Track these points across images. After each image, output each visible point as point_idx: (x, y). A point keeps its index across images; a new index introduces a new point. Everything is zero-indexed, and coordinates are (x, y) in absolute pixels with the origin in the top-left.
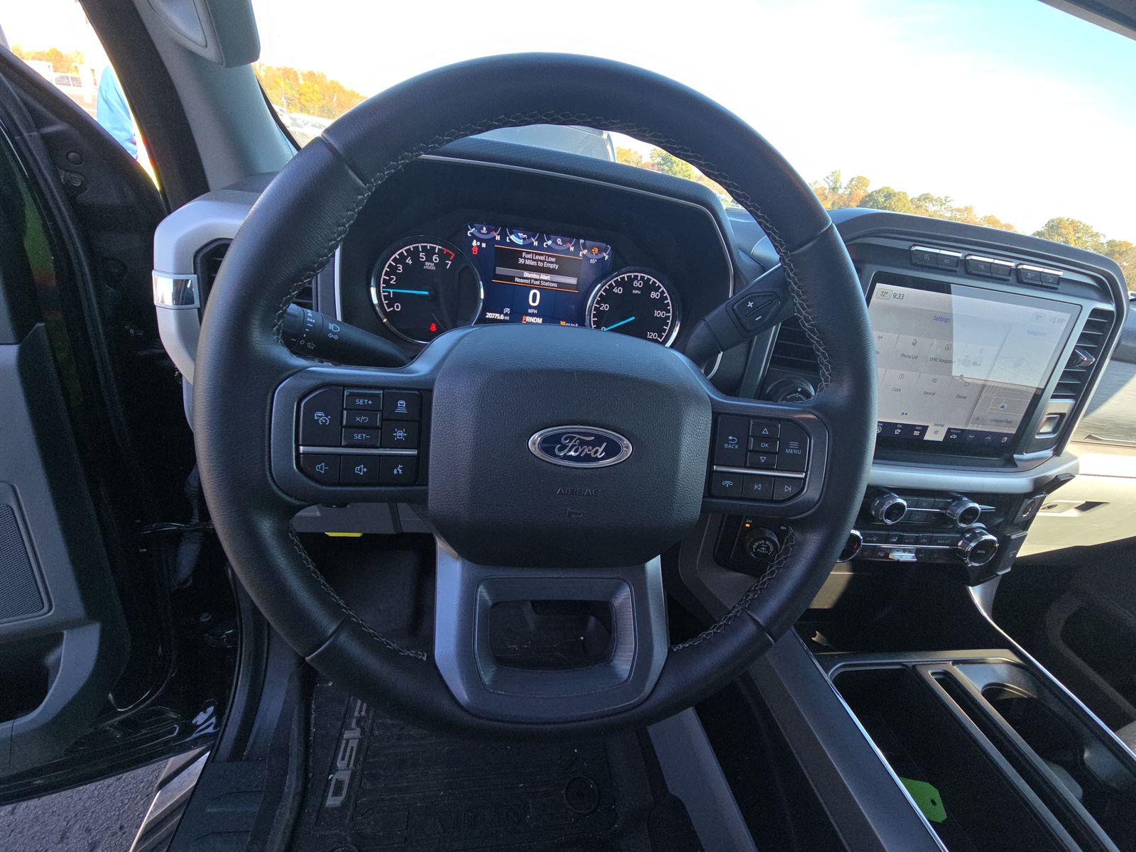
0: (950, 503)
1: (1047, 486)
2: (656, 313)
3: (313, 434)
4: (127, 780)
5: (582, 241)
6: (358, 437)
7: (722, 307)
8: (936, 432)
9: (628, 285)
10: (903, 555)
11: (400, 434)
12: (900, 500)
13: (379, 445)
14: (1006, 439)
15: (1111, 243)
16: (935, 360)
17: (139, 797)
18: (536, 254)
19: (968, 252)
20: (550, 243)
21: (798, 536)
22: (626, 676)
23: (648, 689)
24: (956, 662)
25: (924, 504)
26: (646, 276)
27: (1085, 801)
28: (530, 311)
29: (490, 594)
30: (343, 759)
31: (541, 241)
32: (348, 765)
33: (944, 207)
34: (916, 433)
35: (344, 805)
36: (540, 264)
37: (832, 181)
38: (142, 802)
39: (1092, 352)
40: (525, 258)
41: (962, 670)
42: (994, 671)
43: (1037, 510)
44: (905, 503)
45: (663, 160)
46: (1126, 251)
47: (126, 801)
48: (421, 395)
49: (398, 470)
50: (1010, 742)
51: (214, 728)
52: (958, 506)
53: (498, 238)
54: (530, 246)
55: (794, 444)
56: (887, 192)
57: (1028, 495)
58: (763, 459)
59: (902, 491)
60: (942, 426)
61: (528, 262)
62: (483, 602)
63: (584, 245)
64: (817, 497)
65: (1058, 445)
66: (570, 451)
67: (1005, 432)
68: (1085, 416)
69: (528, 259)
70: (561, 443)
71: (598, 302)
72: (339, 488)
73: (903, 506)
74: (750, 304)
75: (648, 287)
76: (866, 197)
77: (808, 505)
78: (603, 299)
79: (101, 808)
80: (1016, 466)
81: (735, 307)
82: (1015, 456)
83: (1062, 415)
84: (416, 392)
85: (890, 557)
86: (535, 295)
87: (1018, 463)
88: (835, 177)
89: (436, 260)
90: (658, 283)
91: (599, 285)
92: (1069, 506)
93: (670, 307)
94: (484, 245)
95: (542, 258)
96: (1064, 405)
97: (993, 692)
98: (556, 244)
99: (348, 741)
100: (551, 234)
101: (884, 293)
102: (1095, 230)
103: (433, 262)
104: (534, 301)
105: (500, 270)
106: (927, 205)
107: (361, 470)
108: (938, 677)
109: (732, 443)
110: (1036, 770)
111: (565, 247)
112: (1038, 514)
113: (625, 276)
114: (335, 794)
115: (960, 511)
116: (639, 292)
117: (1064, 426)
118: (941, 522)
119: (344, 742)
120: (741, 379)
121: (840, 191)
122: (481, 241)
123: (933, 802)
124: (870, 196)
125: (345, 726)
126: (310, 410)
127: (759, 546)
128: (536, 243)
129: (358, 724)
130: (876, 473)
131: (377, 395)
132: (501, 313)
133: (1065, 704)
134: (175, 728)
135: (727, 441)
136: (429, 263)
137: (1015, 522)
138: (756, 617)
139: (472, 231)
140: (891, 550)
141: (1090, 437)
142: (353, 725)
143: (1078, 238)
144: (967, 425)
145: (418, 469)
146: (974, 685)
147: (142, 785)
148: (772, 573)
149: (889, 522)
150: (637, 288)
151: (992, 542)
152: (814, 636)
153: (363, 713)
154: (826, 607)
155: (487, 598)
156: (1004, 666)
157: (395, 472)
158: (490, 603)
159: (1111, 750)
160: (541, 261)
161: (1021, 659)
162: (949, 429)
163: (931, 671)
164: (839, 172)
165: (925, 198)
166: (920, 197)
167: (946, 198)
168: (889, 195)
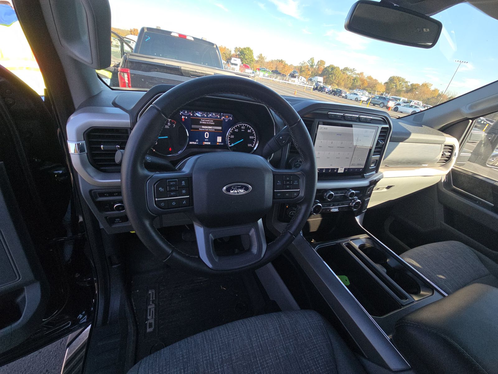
0: (347, 192)
1: (374, 183)
2: (250, 137)
3: (159, 194)
4: (44, 352)
5: (222, 114)
6: (172, 194)
7: (272, 139)
8: (341, 170)
9: (239, 128)
10: (335, 210)
11: (184, 191)
12: (332, 193)
13: (178, 195)
14: (361, 169)
15: (412, 85)
16: (339, 147)
17: (52, 357)
18: (206, 119)
19: (344, 113)
20: (210, 115)
21: (300, 207)
22: (256, 253)
23: (262, 256)
24: (351, 240)
25: (339, 193)
26: (246, 125)
27: (387, 273)
28: (206, 140)
29: (213, 236)
30: (150, 315)
31: (207, 115)
32: (152, 317)
33: (353, 73)
34: (335, 171)
35: (154, 330)
36: (208, 123)
37: (311, 62)
38: (54, 359)
39: (383, 140)
40: (202, 121)
41: (353, 242)
42: (362, 241)
43: (372, 190)
44: (333, 193)
45: (240, 53)
46: (417, 88)
47: (46, 360)
48: (189, 179)
49: (184, 202)
50: (366, 259)
51: (86, 320)
52: (349, 192)
53: (191, 115)
54: (204, 117)
55: (296, 181)
56: (332, 67)
57: (369, 186)
58: (288, 186)
59: (333, 190)
60: (343, 168)
61: (203, 123)
62: (212, 239)
63: (223, 115)
64: (303, 195)
65: (377, 170)
66: (235, 190)
67: (361, 167)
68: (383, 160)
69: (203, 121)
70: (232, 189)
71: (230, 135)
72: (168, 210)
73: (333, 194)
74: (281, 138)
75: (247, 129)
76: (324, 69)
77: (301, 198)
78: (231, 134)
79: (36, 365)
80: (364, 178)
81: (276, 139)
82: (364, 175)
83: (377, 160)
84: (187, 178)
85: (331, 211)
86: (207, 134)
87: (365, 176)
88: (312, 60)
89: (169, 124)
90: (250, 127)
91: (230, 129)
92: (383, 188)
93: (255, 135)
94: (186, 118)
95: (208, 121)
96: (377, 157)
97: (362, 247)
98: (213, 115)
99: (150, 309)
100: (211, 111)
101: (321, 128)
102: (406, 80)
103: (168, 125)
104: (207, 136)
105: (193, 126)
106: (347, 72)
107: (174, 203)
108: (346, 245)
109: (279, 183)
110: (372, 265)
111: (216, 116)
112: (373, 192)
113: (239, 125)
114: (150, 328)
115: (349, 194)
116: (244, 130)
117: (378, 164)
118: (345, 198)
119: (149, 310)
120: (281, 159)
121: (314, 67)
122: (185, 116)
123: (346, 280)
124: (326, 68)
125: (148, 304)
126: (157, 188)
127: (291, 213)
128: (205, 116)
129: (153, 303)
130: (320, 185)
131: (176, 181)
132: (195, 141)
133: (381, 247)
134: (69, 322)
135: (278, 182)
136: (167, 126)
137: (366, 195)
138: (290, 232)
139: (181, 113)
140: (331, 209)
141: (386, 166)
142: (151, 303)
143: (400, 84)
144: (350, 167)
145: (190, 201)
146: (356, 245)
147: (51, 353)
148: (293, 219)
149: (329, 200)
150: (243, 129)
151: (359, 202)
152: (312, 240)
153: (154, 299)
154: (315, 231)
155: (212, 237)
156: (364, 239)
157: (184, 203)
158: (213, 239)
159: (394, 258)
160: (208, 122)
161: (369, 236)
162: (345, 168)
163: (344, 244)
164: (313, 58)
165: (346, 69)
166: (344, 69)
167: (354, 69)
168: (333, 68)
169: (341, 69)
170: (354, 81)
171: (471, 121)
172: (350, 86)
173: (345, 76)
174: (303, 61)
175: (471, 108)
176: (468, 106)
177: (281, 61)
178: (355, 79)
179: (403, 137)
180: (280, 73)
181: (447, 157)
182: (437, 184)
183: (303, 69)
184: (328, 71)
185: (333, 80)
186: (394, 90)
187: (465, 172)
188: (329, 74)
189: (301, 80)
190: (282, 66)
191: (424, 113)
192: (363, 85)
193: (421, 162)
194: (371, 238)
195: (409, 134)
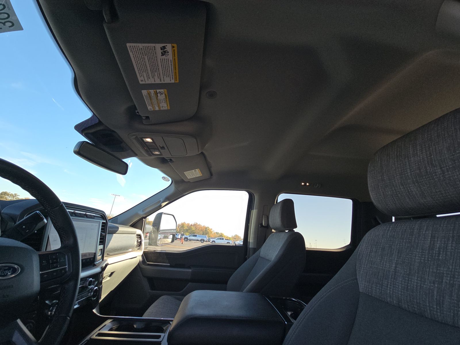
0: (85, 282)
1: (103, 269)
10: (76, 306)
14: (92, 259)
19: (74, 210)
24: (99, 330)
39: (104, 232)
42: (108, 326)
43: (102, 278)
57: (101, 272)
58: (55, 265)
65: (103, 258)
68: (106, 248)
74: (24, 227)
80: (96, 265)
81: (18, 228)
82: (95, 263)
83: (101, 249)
92: (108, 276)
96: (102, 247)
109: (45, 263)
115: (88, 283)
117: (103, 252)
118: (84, 289)
135: (43, 263)
137: (100, 282)
141: (108, 254)
146: (106, 331)
151: (97, 289)
156: (110, 323)
161: (112, 319)
163: (94, 336)
171: (144, 219)
175: (143, 211)
176: (141, 210)
179: (115, 230)
181: (139, 243)
182: (138, 264)
187: (150, 251)
191: (117, 218)
193: (128, 248)
194: (114, 320)
195: (118, 228)
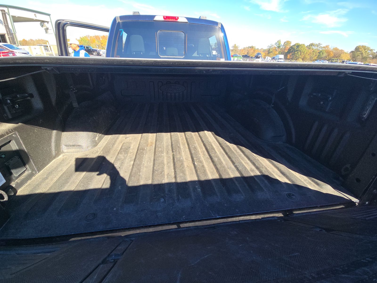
33: (318, 47)
37: (278, 44)
76: (290, 48)
88: (279, 42)
102: (371, 48)
106: (313, 47)
121: (281, 47)
124: (292, 47)
143: (366, 52)
164: (280, 40)
165: (312, 45)
166: (310, 45)
167: (319, 44)
168: (298, 46)
169: (306, 46)
170: (320, 54)
172: (316, 58)
173: (311, 51)
174: (271, 45)
177: (252, 47)
178: (321, 52)
180: (249, 57)
183: (271, 51)
184: (294, 49)
185: (298, 55)
186: (361, 57)
188: (295, 51)
189: (267, 59)
190: (252, 51)
192: (328, 56)
